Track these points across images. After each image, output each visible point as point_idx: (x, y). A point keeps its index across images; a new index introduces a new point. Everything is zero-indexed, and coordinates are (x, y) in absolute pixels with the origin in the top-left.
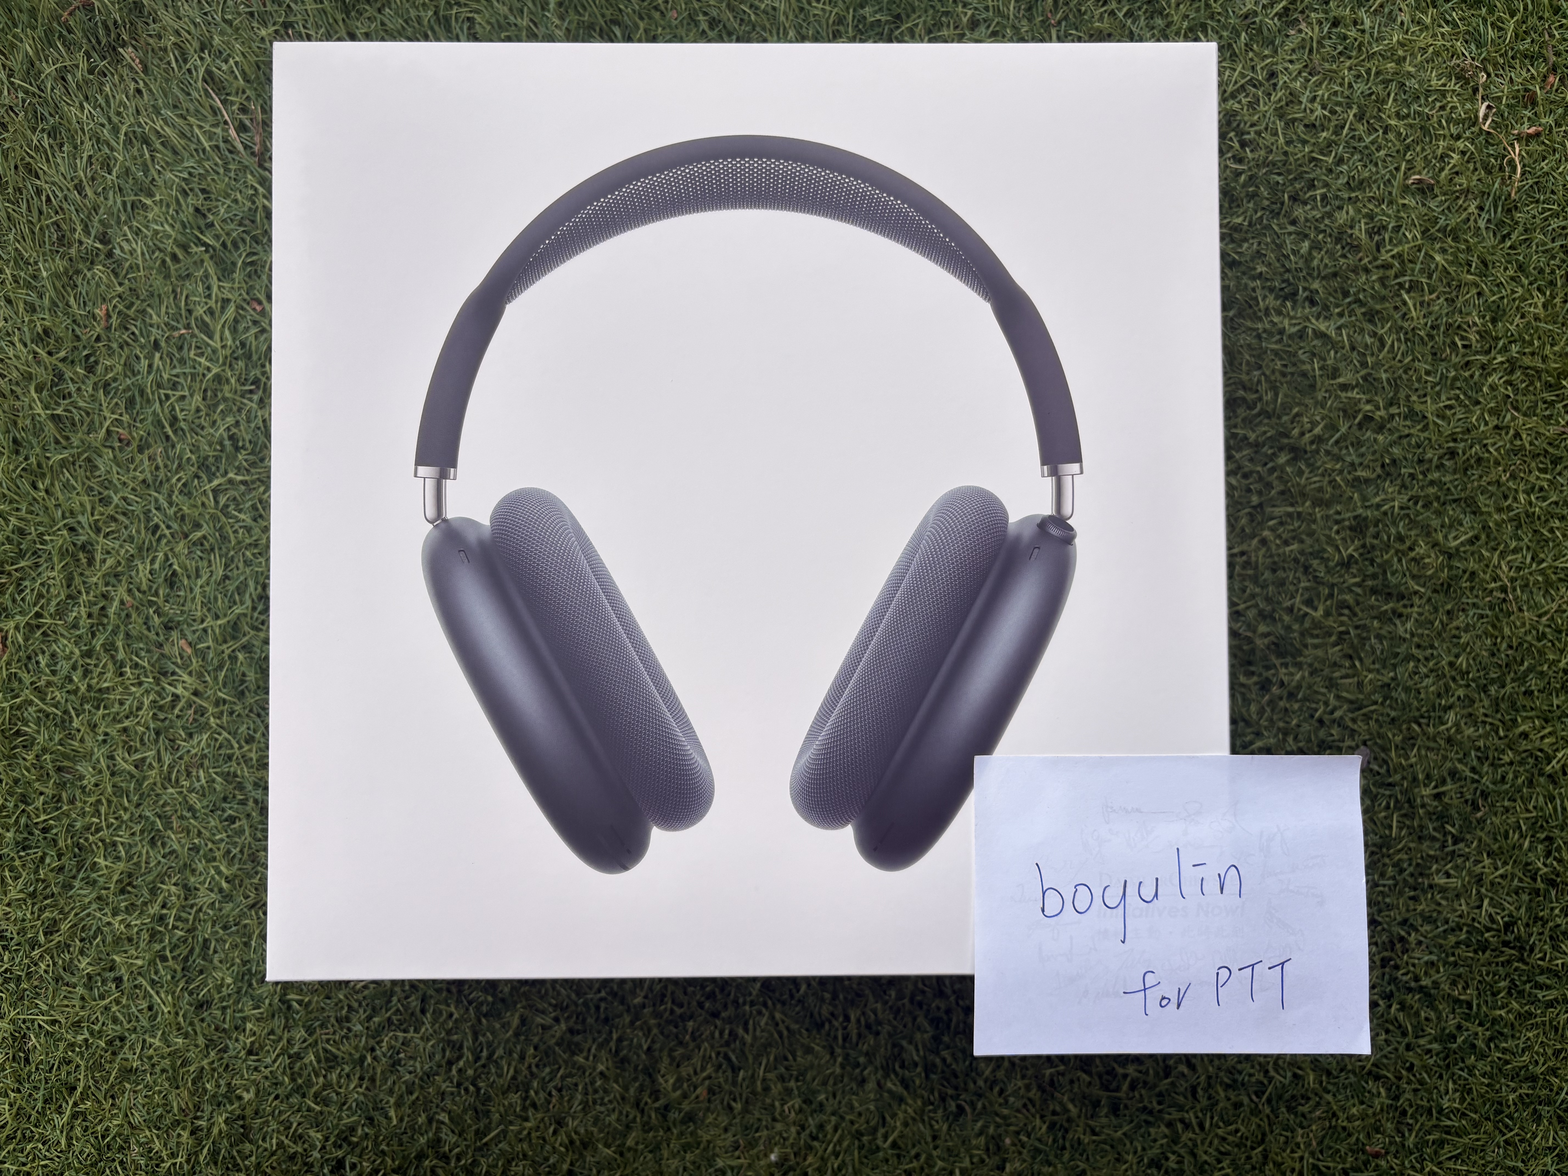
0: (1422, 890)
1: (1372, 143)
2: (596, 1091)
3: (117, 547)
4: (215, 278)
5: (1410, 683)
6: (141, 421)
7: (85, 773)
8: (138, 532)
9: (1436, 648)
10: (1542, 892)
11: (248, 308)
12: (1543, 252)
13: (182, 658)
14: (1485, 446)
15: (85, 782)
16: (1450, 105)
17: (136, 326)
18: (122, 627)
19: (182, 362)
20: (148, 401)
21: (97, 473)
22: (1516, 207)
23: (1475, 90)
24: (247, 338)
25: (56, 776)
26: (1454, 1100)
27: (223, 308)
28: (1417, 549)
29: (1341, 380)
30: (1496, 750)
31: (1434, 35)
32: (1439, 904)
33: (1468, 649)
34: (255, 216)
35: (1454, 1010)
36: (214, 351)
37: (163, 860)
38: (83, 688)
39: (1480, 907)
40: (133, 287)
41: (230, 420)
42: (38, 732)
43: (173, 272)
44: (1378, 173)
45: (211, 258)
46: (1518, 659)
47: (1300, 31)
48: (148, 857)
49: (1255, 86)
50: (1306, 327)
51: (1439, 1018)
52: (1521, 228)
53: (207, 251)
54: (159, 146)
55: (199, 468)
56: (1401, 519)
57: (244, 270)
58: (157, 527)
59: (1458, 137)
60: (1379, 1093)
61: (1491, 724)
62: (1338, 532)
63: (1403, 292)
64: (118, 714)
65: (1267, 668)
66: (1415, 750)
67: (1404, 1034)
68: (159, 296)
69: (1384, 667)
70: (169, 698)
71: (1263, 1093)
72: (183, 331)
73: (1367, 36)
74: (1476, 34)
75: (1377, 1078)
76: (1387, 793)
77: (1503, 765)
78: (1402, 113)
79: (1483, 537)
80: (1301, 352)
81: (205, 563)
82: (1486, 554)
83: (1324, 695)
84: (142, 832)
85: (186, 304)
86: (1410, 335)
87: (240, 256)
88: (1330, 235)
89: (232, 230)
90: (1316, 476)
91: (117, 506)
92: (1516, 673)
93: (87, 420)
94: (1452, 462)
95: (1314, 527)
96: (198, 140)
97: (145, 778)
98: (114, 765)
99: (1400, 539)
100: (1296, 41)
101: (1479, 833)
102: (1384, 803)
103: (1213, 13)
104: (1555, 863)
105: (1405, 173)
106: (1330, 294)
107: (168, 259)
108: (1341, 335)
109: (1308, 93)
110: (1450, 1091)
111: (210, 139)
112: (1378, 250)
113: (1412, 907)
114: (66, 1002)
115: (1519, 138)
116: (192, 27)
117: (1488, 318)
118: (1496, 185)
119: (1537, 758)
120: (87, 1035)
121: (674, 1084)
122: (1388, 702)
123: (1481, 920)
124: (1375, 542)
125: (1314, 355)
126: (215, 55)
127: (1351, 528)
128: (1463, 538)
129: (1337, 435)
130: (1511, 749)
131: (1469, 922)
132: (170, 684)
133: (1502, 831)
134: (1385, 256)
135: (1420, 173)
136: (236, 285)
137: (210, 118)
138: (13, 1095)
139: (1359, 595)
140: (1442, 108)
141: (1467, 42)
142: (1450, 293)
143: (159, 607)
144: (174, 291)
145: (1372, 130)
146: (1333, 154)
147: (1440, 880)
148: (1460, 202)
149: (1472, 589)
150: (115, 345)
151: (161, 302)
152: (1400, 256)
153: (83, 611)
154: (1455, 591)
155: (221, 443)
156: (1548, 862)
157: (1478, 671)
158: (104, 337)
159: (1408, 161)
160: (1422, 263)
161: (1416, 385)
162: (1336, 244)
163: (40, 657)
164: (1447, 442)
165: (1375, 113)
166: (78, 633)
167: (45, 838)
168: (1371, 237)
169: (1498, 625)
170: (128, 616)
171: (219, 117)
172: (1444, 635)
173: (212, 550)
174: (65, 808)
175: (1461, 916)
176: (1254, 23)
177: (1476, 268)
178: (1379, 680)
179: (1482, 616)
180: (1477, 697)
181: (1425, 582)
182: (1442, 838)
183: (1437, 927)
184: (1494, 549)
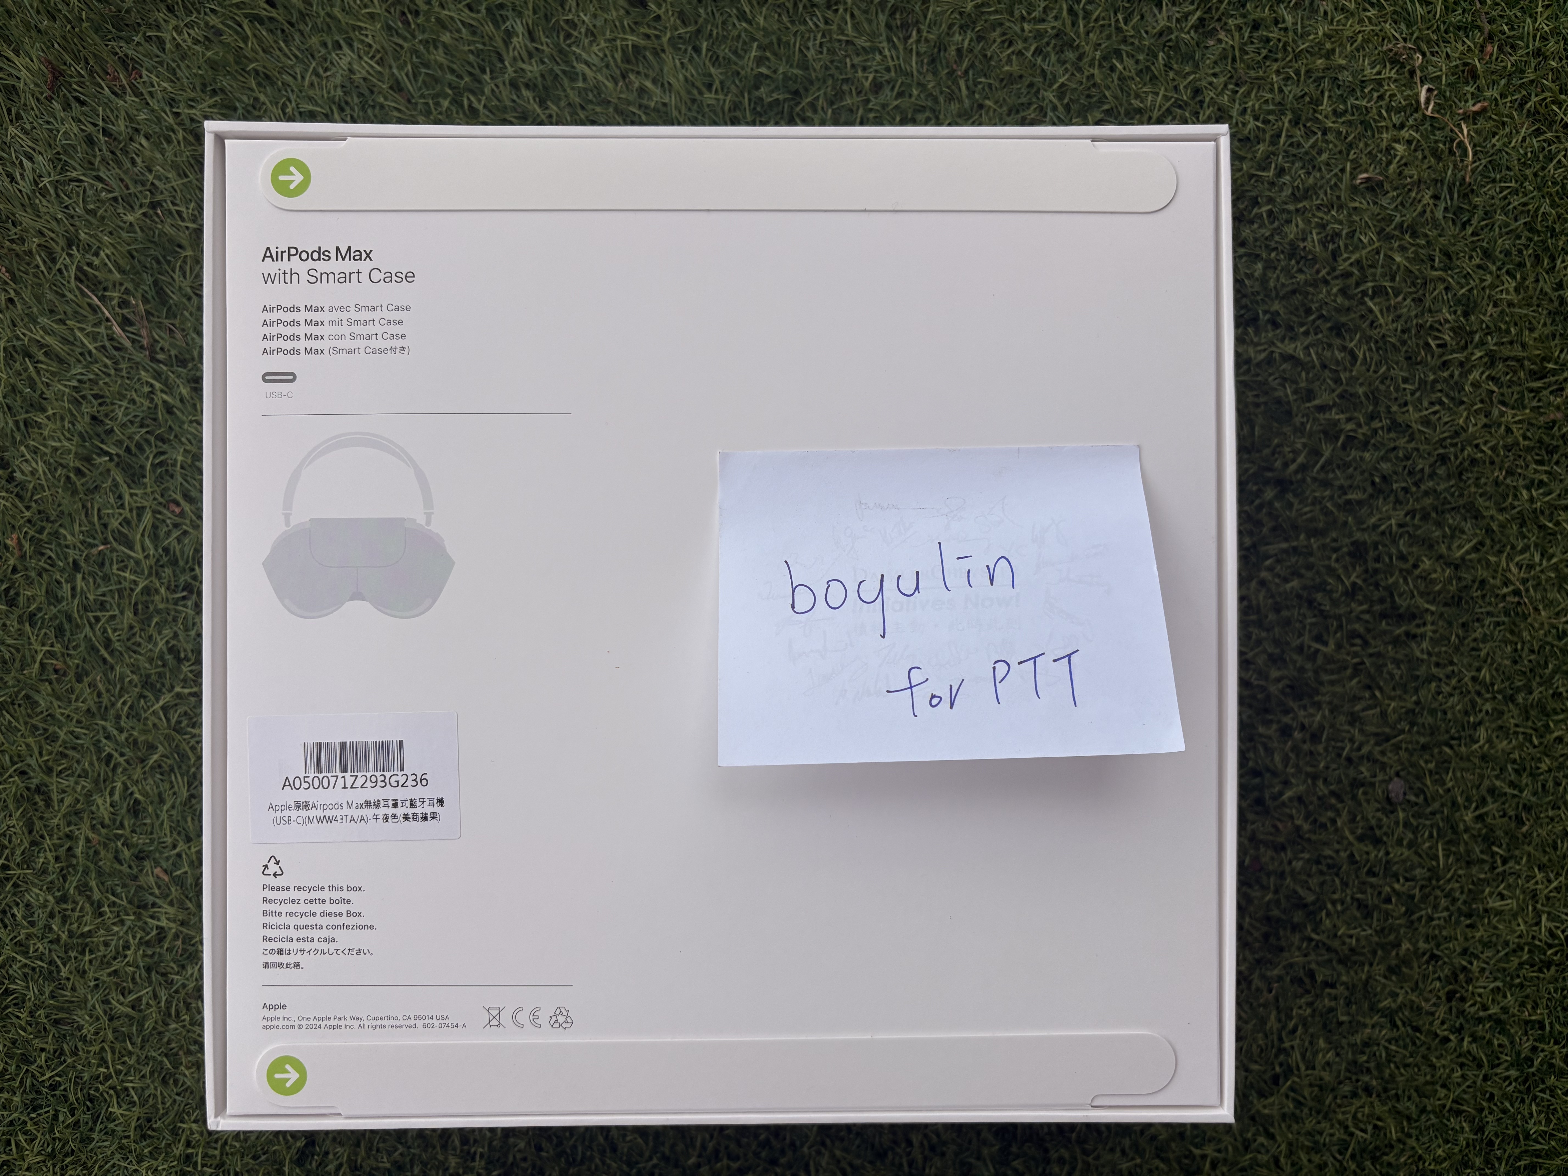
0: (1478, 916)
1: (1312, 147)
3: (72, 784)
4: (125, 486)
5: (1435, 705)
6: (75, 648)
7: (82, 1023)
8: (91, 764)
9: (1455, 664)
11: (165, 511)
12: (1507, 233)
13: (159, 887)
14: (1477, 446)
15: (85, 1031)
16: (1388, 93)
17: (51, 550)
18: (92, 866)
19: (106, 578)
20: (77, 626)
21: (39, 710)
22: (1472, 191)
23: (1412, 73)
24: (169, 544)
25: (53, 1030)
26: (1540, 1122)
27: (139, 516)
28: (1422, 566)
29: (1317, 402)
30: (1533, 759)
31: (1361, 21)
32: (1495, 928)
33: (1489, 660)
34: (156, 413)
35: (1526, 1034)
36: (137, 562)
37: (178, 1098)
38: (64, 936)
39: (1538, 923)
40: (41, 508)
41: (167, 632)
42: (28, 988)
43: (79, 487)
44: (1322, 178)
45: (118, 465)
46: (1542, 662)
47: (1220, 41)
48: (164, 1097)
49: (1180, 107)
50: (1272, 352)
51: (1512, 1043)
52: (1480, 213)
53: (111, 460)
54: (42, 358)
55: (143, 687)
56: (1400, 537)
57: (154, 472)
58: (110, 756)
59: (1402, 126)
60: (1462, 1128)
61: (1523, 733)
62: (1337, 560)
63: (1367, 299)
64: (105, 956)
65: (1286, 713)
66: (1450, 774)
67: (1480, 1066)
68: (70, 515)
69: (1405, 692)
70: (154, 932)
71: (1347, 1149)
72: (101, 548)
73: (1291, 34)
74: (1405, 14)
75: (1458, 1113)
76: (1428, 822)
77: (1542, 774)
78: (1339, 110)
79: (1488, 542)
80: (1271, 379)
81: (168, 786)
82: (1493, 559)
83: (1349, 732)
84: (152, 1073)
85: (100, 518)
86: (1381, 344)
87: (147, 458)
88: (1283, 252)
89: (134, 433)
90: (1306, 506)
91: (64, 742)
92: (1541, 677)
93: (18, 656)
94: (1444, 468)
95: (1312, 560)
96: (82, 342)
97: (144, 1018)
98: (111, 1009)
99: (1402, 557)
100: (1217, 53)
101: (1526, 847)
102: (1426, 834)
103: (1125, 37)
105: (1351, 174)
106: (1291, 313)
107: (72, 475)
108: (1310, 355)
109: (1237, 106)
110: (1535, 1114)
111: (95, 340)
112: (1335, 259)
113: (1470, 935)
115: (1466, 117)
116: (54, 223)
117: (1459, 312)
118: (1450, 172)
122: (1415, 729)
123: (1542, 937)
124: (1377, 566)
125: (1285, 379)
126: (84, 249)
127: (1350, 554)
128: (1467, 547)
129: (1323, 460)
130: (1547, 756)
131: (1530, 940)
132: (152, 917)
133: (1550, 841)
134: (1343, 266)
135: (1366, 171)
136: (149, 490)
137: (91, 317)
139: (1367, 622)
140: (1381, 97)
141: (1396, 23)
142: (1415, 293)
143: (127, 839)
144: (84, 506)
145: (1311, 133)
146: (1273, 166)
147: (1494, 903)
148: (1413, 194)
149: (1484, 597)
150: (33, 574)
151: (73, 521)
152: (1358, 262)
153: (49, 855)
154: (1467, 602)
155: (161, 657)
157: (1503, 682)
158: (19, 567)
159: (1352, 161)
160: (1382, 267)
161: (1394, 395)
162: (1290, 260)
163: (15, 910)
164: (1436, 449)
165: (1310, 115)
166: (49, 879)
167: (53, 1096)
168: (1324, 246)
169: (1516, 630)
170: (96, 853)
171: (100, 315)
172: (1462, 649)
173: (172, 770)
174: (69, 1061)
175: (1520, 937)
176: (1170, 40)
177: (1440, 262)
178: (1402, 707)
179: (1498, 624)
180: (1506, 709)
181: (1434, 598)
182: (1491, 860)
183: (1498, 952)
184: (1501, 552)
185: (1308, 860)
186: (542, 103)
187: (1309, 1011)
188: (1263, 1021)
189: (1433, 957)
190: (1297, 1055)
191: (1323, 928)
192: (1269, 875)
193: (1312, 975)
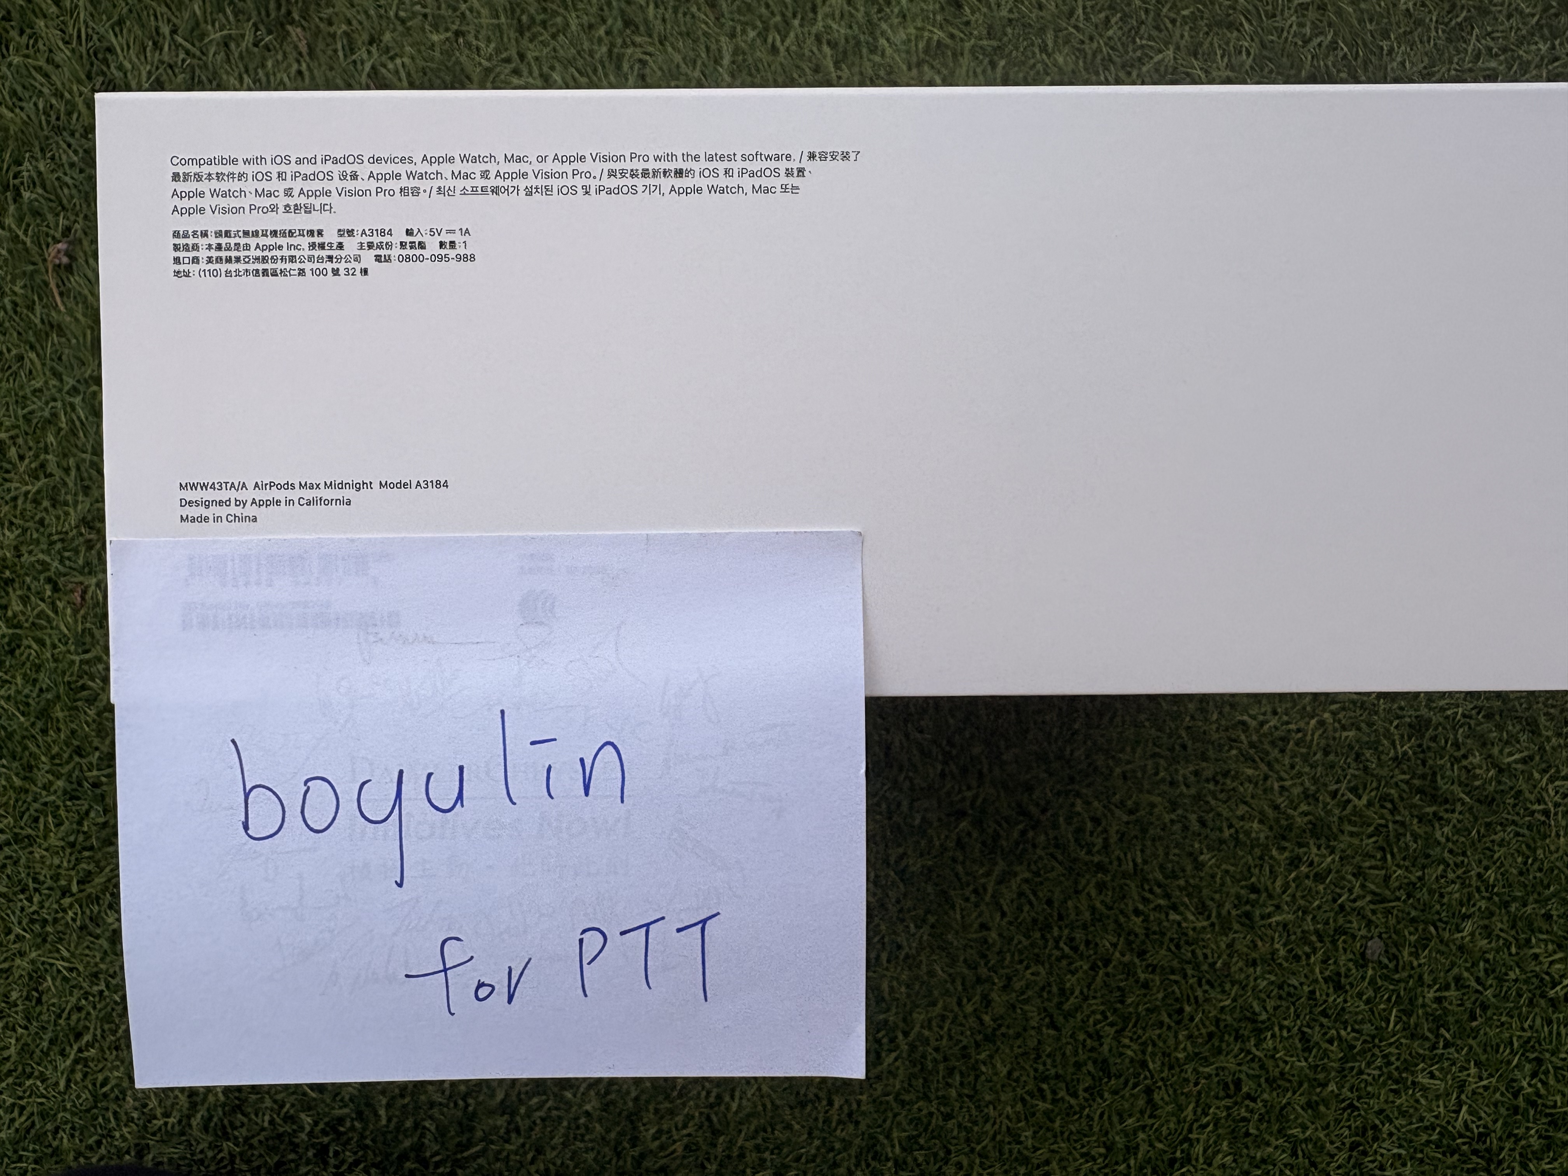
0: (1405, 1085)
2: (578, 1128)
5: (1436, 886)
9: (1468, 857)
10: (1521, 1111)
28: (1471, 758)
30: (1504, 964)
32: (1417, 1101)
33: (1499, 864)
39: (1458, 1112)
46: (1546, 882)
56: (1461, 727)
61: (1505, 939)
62: (1396, 727)
65: (1300, 845)
66: (1427, 952)
69: (1414, 866)
76: (1391, 987)
77: (1507, 981)
79: (1537, 758)
82: (1537, 775)
83: (1350, 882)
92: (1539, 895)
99: (1457, 745)
101: (1471, 1041)
102: (1386, 997)
104: (1539, 1085)
113: (1391, 1099)
114: (87, 952)
116: (365, 18)
119: (1542, 980)
120: (103, 987)
121: (654, 1135)
122: (1411, 901)
123: (1457, 1125)
124: (1433, 745)
126: (383, 52)
127: (1410, 725)
128: (1517, 756)
130: (1519, 967)
131: (1444, 1123)
133: (1494, 1043)
138: (20, 1030)
139: (1404, 791)
147: (1423, 1079)
149: (1515, 806)
154: (1498, 805)
156: (1533, 1082)
157: (1504, 887)
169: (1533, 846)
172: (1478, 845)
175: (1436, 1117)
178: (1405, 877)
179: (1517, 834)
180: (1498, 911)
181: (1470, 792)
182: (1434, 1040)
183: (1411, 1123)
184: (1545, 771)
185: (1272, 983)
186: (837, 64)
187: (1224, 1114)
188: (1181, 1109)
189: (1351, 1106)
190: (1199, 1149)
191: (1265, 1046)
192: (1233, 983)
193: (1238, 1084)
